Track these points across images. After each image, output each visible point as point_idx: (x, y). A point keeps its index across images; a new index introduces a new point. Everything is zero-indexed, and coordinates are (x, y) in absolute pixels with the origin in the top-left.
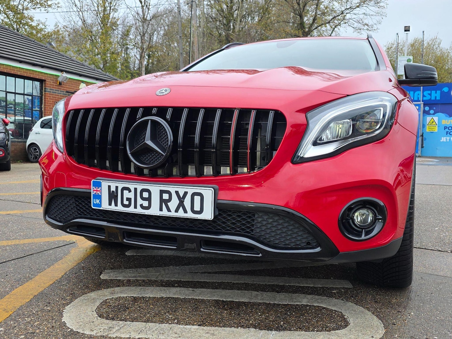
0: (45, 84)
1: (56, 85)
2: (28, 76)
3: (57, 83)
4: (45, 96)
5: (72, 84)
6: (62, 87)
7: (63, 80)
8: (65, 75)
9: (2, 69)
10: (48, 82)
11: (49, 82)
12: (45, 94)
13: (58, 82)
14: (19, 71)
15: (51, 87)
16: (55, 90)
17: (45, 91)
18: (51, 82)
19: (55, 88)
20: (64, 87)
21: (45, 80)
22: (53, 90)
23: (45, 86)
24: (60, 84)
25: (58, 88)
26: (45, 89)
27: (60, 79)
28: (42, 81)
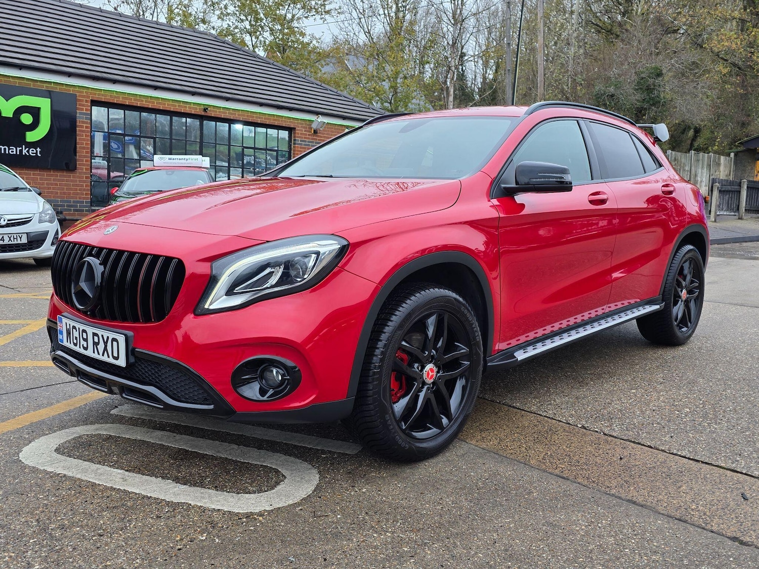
0: (295, 133)
1: (309, 135)
2: (271, 124)
3: (310, 132)
4: (294, 150)
5: (332, 132)
6: (318, 136)
7: (319, 127)
8: (321, 119)
9: (237, 116)
10: (298, 130)
11: (300, 131)
12: (294, 147)
13: (313, 130)
14: (260, 118)
15: (302, 138)
16: (308, 142)
17: (294, 144)
18: (302, 131)
19: (308, 138)
20: (321, 137)
21: (294, 129)
22: (305, 141)
23: (295, 137)
24: (315, 132)
25: (312, 139)
26: (295, 140)
27: (314, 126)
28: (290, 130)
